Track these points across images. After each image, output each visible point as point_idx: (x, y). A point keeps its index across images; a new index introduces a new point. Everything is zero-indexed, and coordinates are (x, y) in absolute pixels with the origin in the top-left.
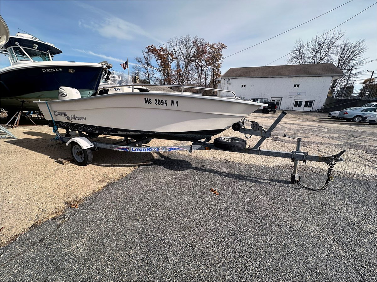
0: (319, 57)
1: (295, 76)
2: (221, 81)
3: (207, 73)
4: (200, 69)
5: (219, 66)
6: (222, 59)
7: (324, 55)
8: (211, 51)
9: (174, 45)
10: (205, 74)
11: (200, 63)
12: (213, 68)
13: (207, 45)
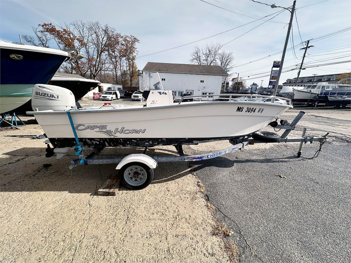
0: (210, 60)
1: (200, 74)
2: (142, 73)
3: (122, 64)
4: (113, 60)
5: (133, 59)
6: (136, 52)
7: (213, 59)
8: (124, 42)
9: (80, 29)
10: (120, 65)
11: (113, 54)
12: (128, 59)
13: (118, 35)
